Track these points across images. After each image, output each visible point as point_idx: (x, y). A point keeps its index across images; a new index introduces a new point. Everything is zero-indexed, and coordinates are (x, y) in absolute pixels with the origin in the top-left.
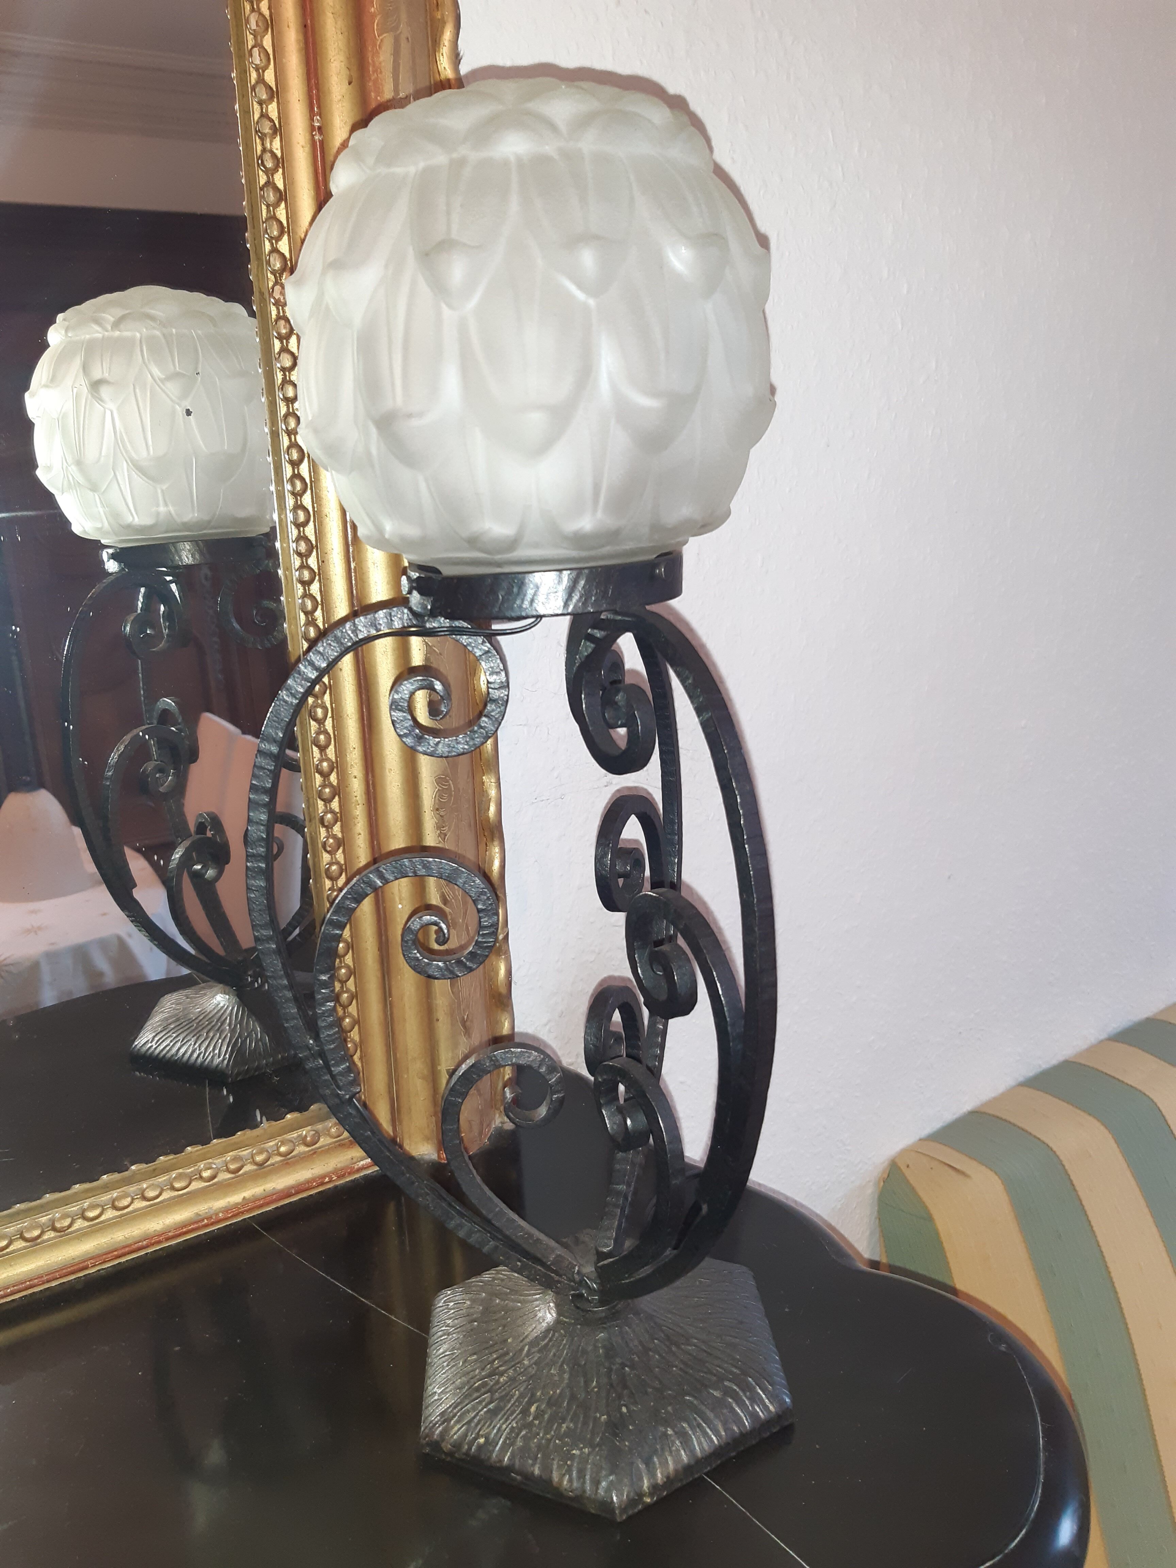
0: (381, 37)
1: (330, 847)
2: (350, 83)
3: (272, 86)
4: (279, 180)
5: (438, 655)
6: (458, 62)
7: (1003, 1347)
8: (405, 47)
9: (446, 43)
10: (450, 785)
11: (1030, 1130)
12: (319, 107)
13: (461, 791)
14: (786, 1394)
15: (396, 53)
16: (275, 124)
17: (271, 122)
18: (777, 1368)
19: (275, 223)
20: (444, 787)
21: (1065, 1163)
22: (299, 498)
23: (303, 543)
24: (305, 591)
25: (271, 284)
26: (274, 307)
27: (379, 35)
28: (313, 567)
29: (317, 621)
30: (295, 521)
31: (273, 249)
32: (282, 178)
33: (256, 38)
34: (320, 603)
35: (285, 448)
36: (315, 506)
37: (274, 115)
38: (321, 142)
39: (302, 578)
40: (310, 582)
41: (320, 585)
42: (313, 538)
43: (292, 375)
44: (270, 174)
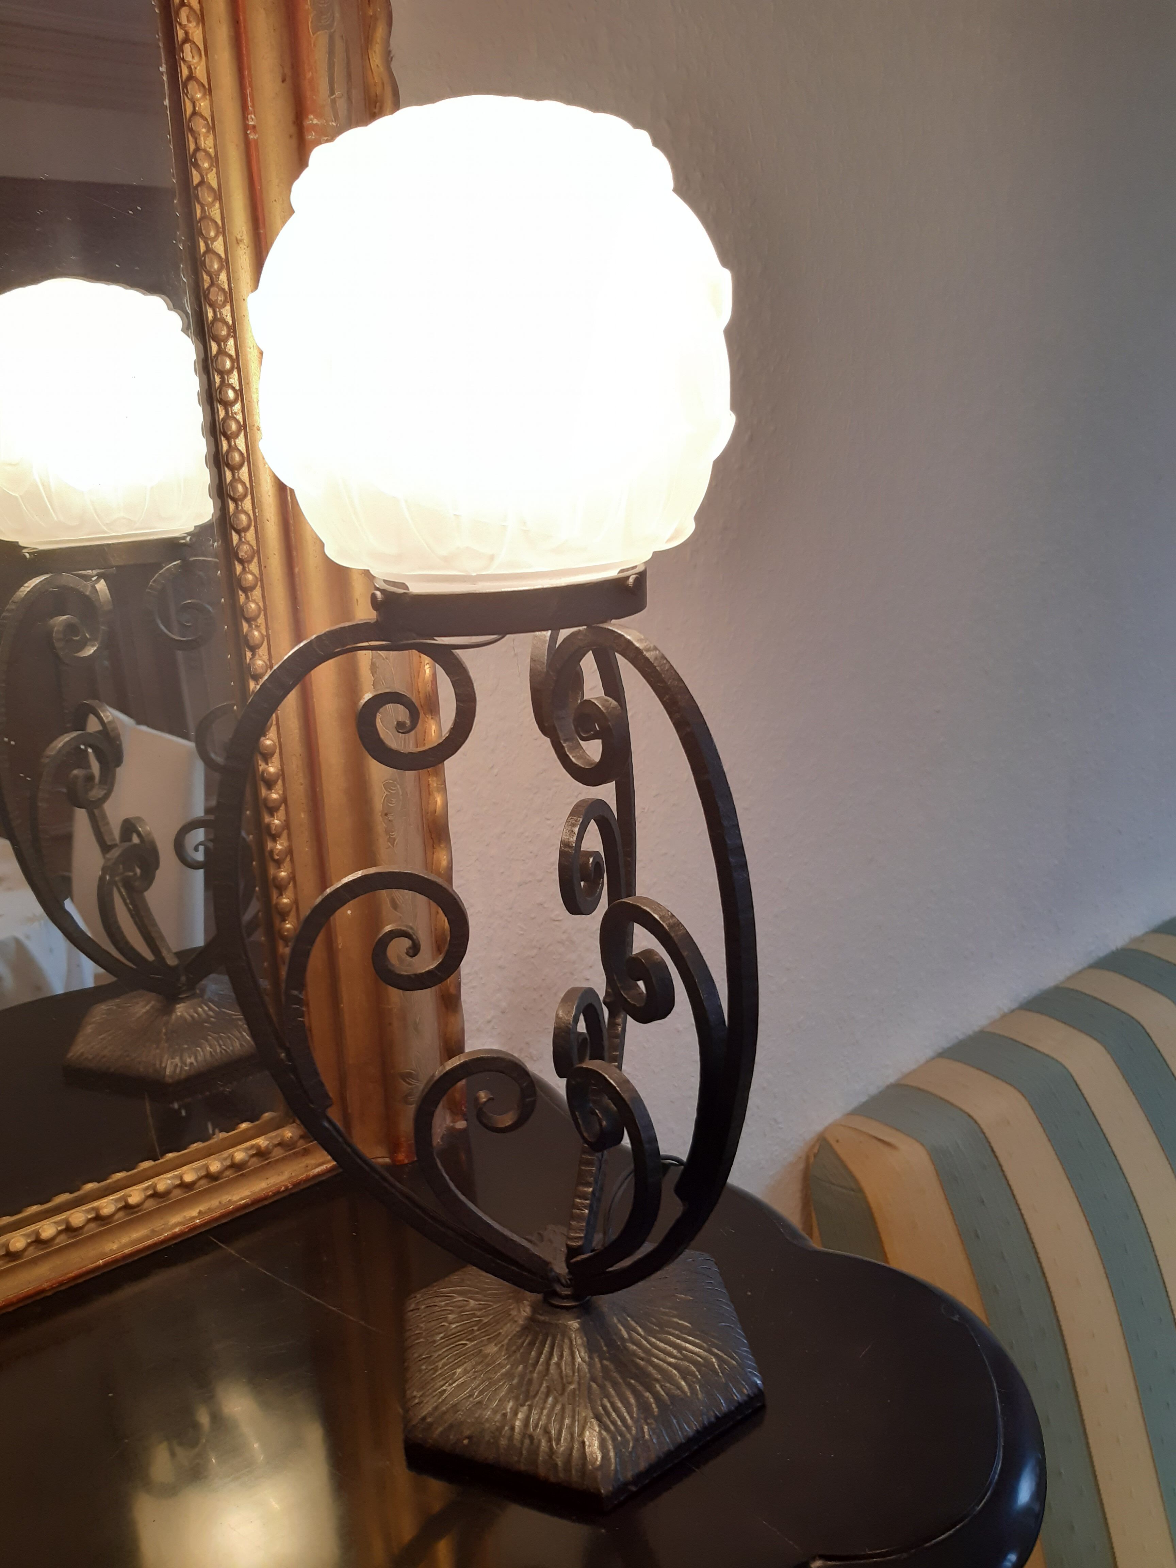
0: (315, 35)
1: (277, 855)
2: (283, 81)
3: (204, 83)
4: (213, 180)
5: (384, 659)
6: (390, 59)
7: (956, 1318)
8: (339, 45)
9: (378, 40)
10: (398, 789)
11: (951, 1100)
12: (253, 106)
13: (409, 795)
14: (756, 1376)
15: (331, 52)
16: (208, 122)
17: (204, 120)
18: (746, 1351)
19: (210, 223)
20: (392, 792)
21: (986, 1130)
22: (240, 503)
23: (245, 547)
24: (247, 597)
25: (206, 285)
26: (210, 309)
27: (313, 34)
28: (255, 573)
29: (260, 627)
30: (235, 526)
31: (209, 250)
32: (216, 178)
33: (187, 33)
34: (262, 608)
35: (224, 452)
36: (257, 510)
37: (207, 113)
38: (256, 141)
39: (245, 584)
40: (252, 588)
41: (262, 590)
42: (254, 543)
43: (230, 378)
44: (204, 173)
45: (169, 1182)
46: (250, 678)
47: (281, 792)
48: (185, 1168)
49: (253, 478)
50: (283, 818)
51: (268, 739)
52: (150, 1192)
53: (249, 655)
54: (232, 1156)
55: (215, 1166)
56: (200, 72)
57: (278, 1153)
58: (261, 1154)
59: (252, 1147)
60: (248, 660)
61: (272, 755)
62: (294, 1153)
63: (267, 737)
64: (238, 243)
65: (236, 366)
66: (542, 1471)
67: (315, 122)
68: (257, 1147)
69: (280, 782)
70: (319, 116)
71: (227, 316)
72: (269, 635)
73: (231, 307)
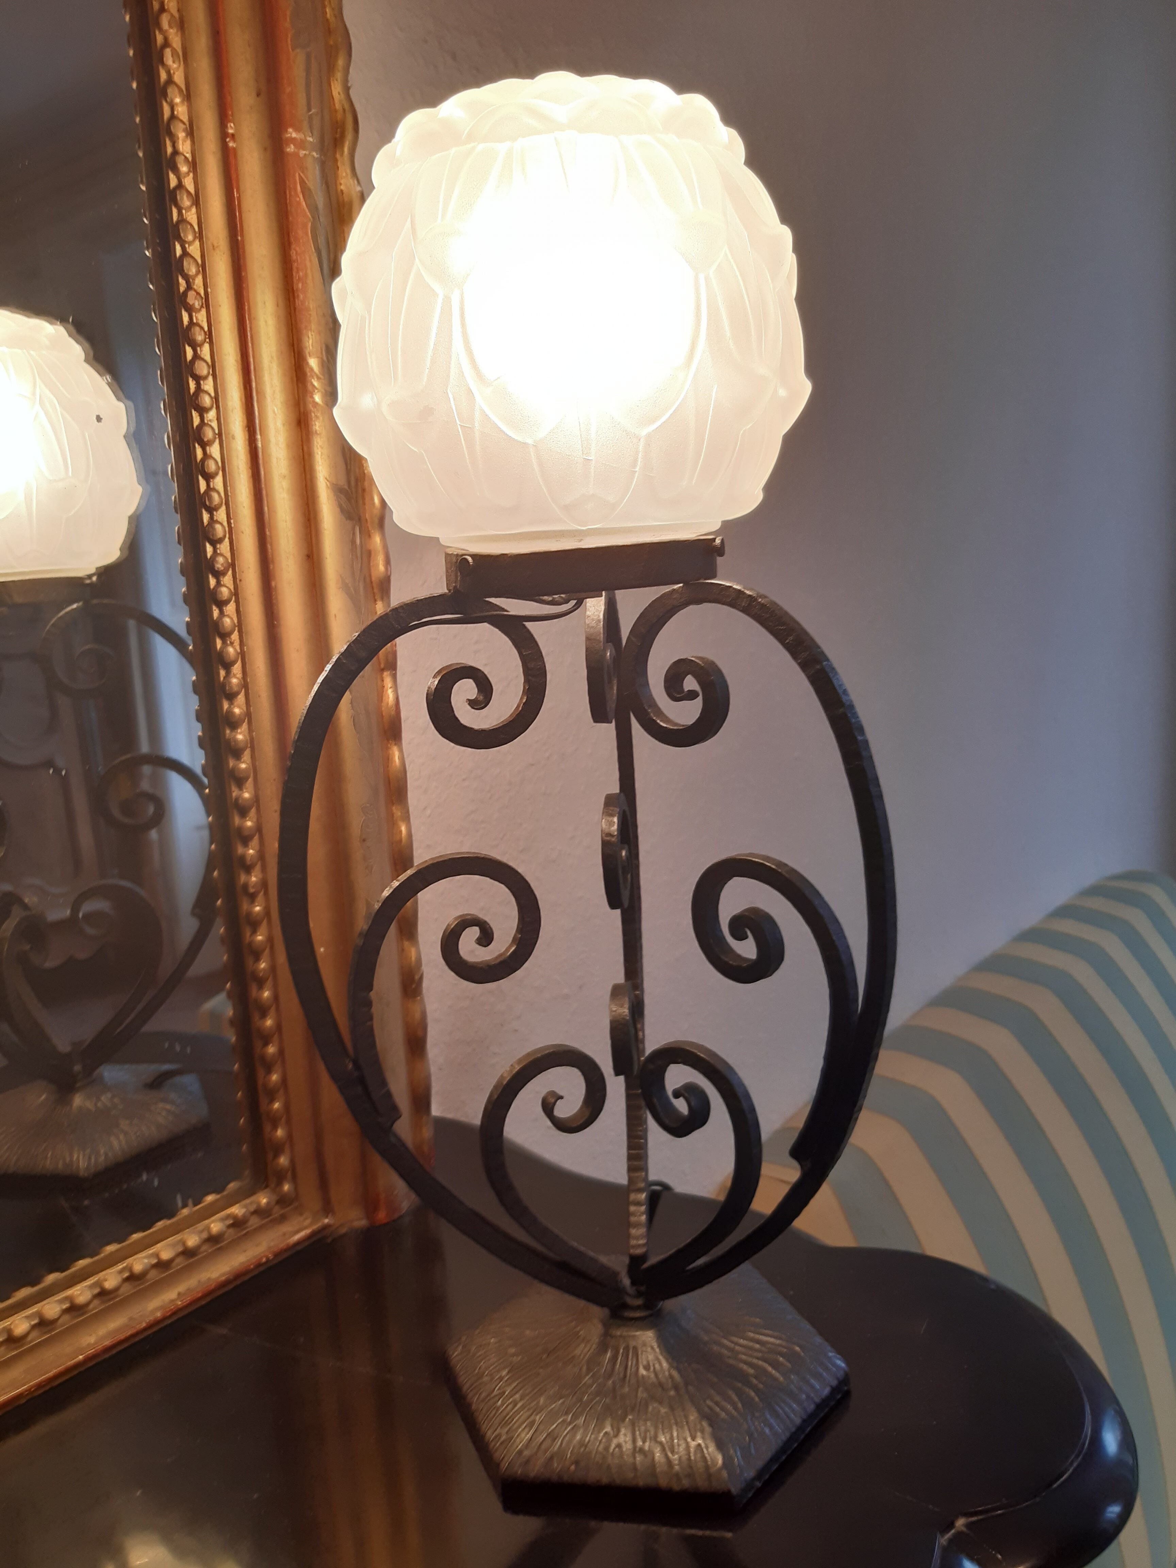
0: (294, 53)
1: (251, 889)
2: (258, 95)
3: (182, 88)
4: (191, 184)
8: (314, 66)
9: (340, 71)
10: (374, 814)
12: (232, 116)
13: (383, 820)
15: (308, 70)
16: (186, 127)
17: (182, 125)
19: (187, 227)
20: (369, 816)
22: (214, 513)
23: (221, 560)
24: (222, 612)
25: (182, 289)
26: (186, 313)
27: (293, 50)
28: (230, 587)
29: (234, 644)
30: (211, 537)
31: (185, 253)
32: (193, 183)
33: (166, 39)
34: (237, 624)
35: (198, 461)
36: (232, 521)
37: (185, 118)
38: (234, 149)
39: (219, 597)
40: (227, 602)
41: (236, 605)
42: (228, 555)
43: (206, 384)
44: (182, 177)
45: (146, 1261)
46: (223, 697)
47: (255, 820)
48: (159, 1245)
49: (229, 488)
50: (257, 848)
51: (243, 762)
52: (126, 1275)
53: (222, 673)
54: (208, 1228)
55: (192, 1241)
56: (179, 77)
57: (254, 1222)
58: (237, 1223)
59: (228, 1217)
60: (222, 679)
61: (247, 779)
62: (271, 1221)
63: (242, 760)
64: (214, 249)
65: (211, 372)
66: (663, 1482)
67: (294, 135)
68: (234, 1217)
69: (253, 810)
70: (298, 130)
71: (202, 321)
72: (244, 652)
73: (207, 313)
